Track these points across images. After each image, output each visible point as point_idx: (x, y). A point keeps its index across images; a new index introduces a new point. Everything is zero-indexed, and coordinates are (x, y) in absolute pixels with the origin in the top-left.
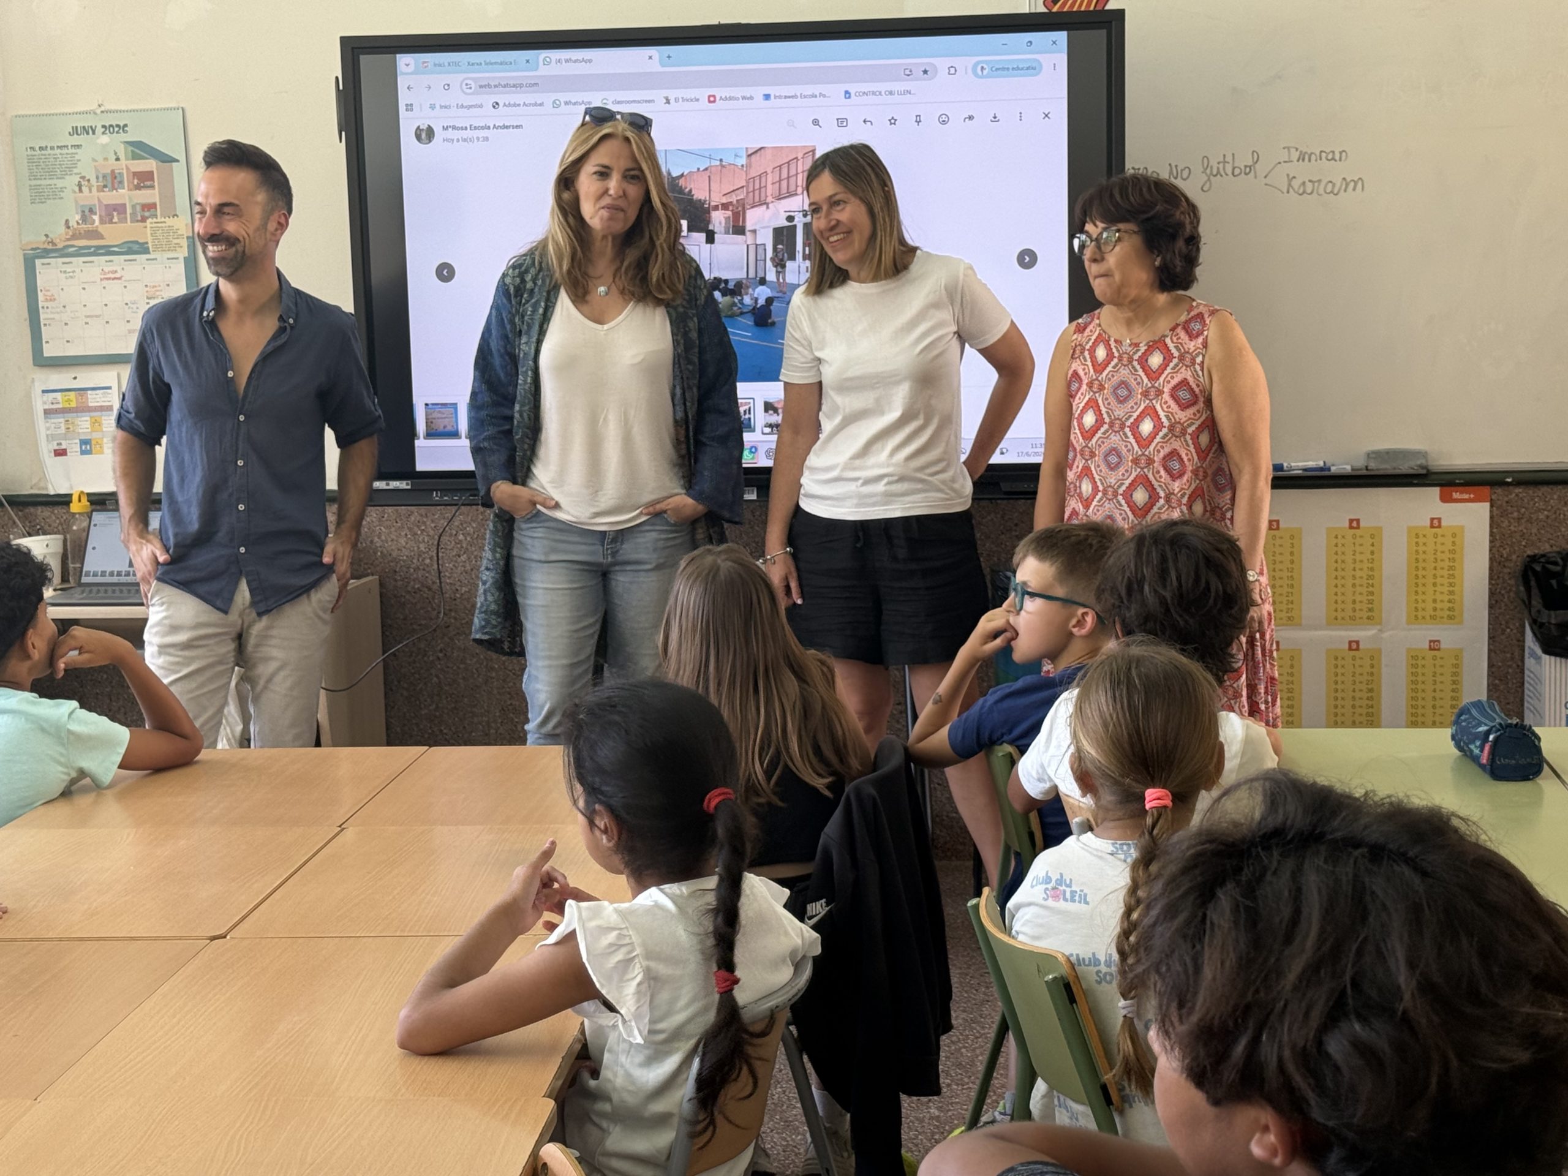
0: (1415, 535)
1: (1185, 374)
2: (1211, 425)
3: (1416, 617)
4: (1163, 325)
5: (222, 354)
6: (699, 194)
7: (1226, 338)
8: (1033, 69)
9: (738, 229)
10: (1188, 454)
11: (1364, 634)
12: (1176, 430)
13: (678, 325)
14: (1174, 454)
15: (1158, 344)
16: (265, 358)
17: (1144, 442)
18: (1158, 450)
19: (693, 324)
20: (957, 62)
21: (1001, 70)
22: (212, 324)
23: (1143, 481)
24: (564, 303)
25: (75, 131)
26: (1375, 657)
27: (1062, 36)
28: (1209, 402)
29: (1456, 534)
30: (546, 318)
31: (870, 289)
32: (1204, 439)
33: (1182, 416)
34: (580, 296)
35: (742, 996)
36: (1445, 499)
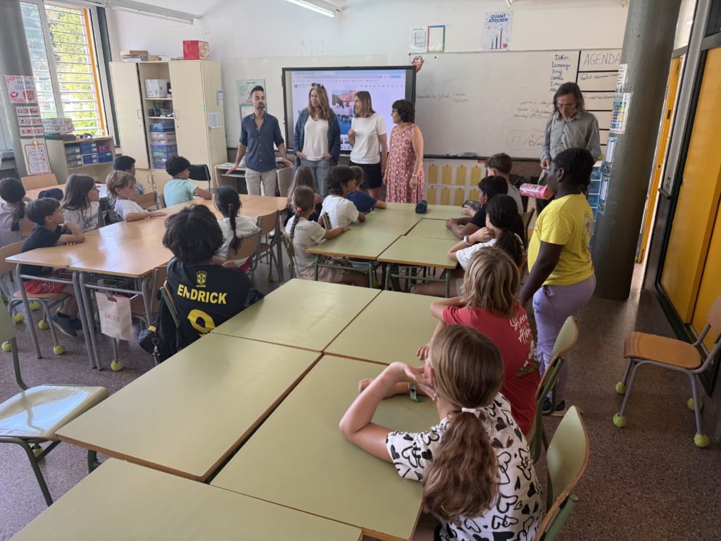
0: (473, 169)
1: (407, 138)
2: (412, 148)
3: (472, 184)
4: (405, 128)
5: (255, 126)
6: (341, 99)
7: (415, 132)
8: (399, 77)
9: (348, 106)
10: (407, 154)
11: (462, 187)
12: (405, 149)
13: (330, 123)
14: (404, 153)
15: (404, 132)
16: (263, 125)
17: (400, 150)
18: (401, 152)
19: (332, 124)
20: (387, 75)
21: (394, 77)
22: (254, 120)
23: (399, 157)
24: (310, 117)
25: (248, 83)
26: (464, 191)
27: (405, 71)
28: (411, 144)
29: (480, 169)
30: (306, 120)
31: (364, 119)
32: (410, 150)
33: (406, 146)
34: (313, 117)
35: (237, 235)
36: (479, 162)
